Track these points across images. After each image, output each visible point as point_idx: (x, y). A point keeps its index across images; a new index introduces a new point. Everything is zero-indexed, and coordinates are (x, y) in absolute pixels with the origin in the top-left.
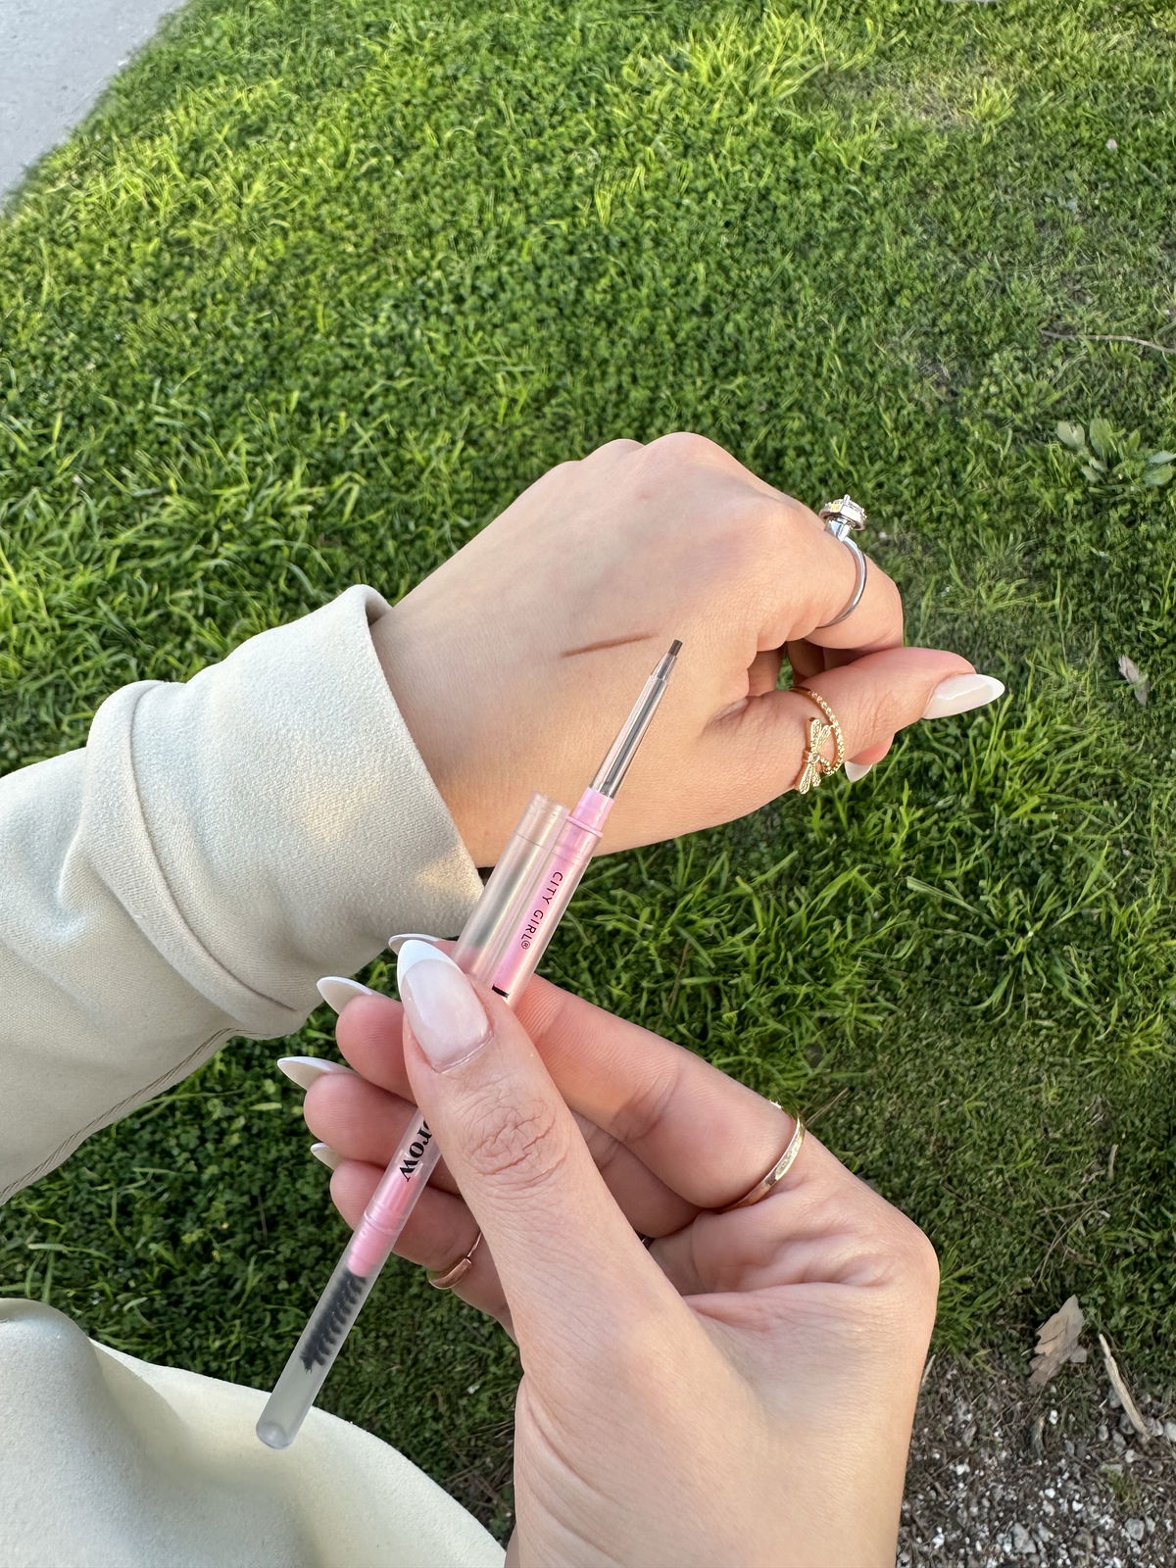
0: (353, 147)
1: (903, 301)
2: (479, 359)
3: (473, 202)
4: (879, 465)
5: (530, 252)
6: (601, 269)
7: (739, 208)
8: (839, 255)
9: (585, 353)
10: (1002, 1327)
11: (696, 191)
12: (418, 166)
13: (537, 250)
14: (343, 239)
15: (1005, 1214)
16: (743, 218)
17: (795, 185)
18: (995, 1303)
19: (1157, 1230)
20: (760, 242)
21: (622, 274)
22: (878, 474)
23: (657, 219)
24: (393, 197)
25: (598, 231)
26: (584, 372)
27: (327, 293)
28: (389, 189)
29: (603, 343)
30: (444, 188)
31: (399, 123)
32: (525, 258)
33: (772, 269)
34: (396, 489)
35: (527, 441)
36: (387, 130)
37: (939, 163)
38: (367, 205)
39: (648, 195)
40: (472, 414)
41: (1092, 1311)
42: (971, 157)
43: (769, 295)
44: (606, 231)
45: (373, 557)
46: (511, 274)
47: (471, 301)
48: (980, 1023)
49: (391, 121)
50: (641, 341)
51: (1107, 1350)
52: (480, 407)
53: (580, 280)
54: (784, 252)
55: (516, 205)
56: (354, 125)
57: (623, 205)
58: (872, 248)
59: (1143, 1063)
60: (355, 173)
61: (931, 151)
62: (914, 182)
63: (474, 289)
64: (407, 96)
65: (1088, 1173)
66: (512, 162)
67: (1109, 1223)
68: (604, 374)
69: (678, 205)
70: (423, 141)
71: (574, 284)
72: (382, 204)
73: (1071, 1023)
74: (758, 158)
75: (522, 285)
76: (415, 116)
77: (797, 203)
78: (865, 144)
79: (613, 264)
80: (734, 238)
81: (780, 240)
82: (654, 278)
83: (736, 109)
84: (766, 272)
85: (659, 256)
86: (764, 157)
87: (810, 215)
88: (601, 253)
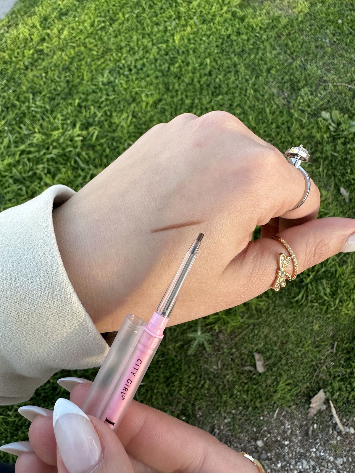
0: (96, 20)
1: (273, 72)
2: (137, 89)
3: (135, 38)
4: (265, 125)
5: (153, 55)
6: (176, 60)
7: (220, 41)
8: (253, 56)
9: (171, 88)
10: (300, 399)
11: (207, 35)
12: (117, 26)
13: (156, 54)
14: (93, 50)
15: (302, 364)
16: (222, 44)
17: (239, 34)
18: (298, 391)
19: (349, 368)
20: (227, 52)
21: (183, 62)
22: (264, 128)
23: (194, 44)
24: (110, 36)
25: (175, 48)
26: (171, 94)
27: (87, 68)
28: (108, 34)
29: (176, 85)
30: (126, 33)
31: (111, 12)
32: (152, 57)
33: (231, 61)
34: (109, 132)
35: (152, 116)
36: (107, 14)
37: (285, 27)
38: (101, 39)
39: (191, 36)
40: (134, 107)
41: (328, 394)
42: (295, 25)
43: (230, 70)
44: (178, 48)
45: (102, 154)
46: (147, 61)
47: (134, 71)
48: (295, 304)
49: (109, 11)
50: (189, 84)
51: (332, 405)
52: (137, 105)
53: (170, 64)
54: (235, 55)
55: (149, 39)
56: (97, 12)
57: (183, 39)
58: (263, 54)
59: (345, 316)
60: (97, 28)
61: (282, 23)
62: (277, 33)
63: (135, 67)
64: (114, 3)
65: (328, 351)
66: (148, 25)
67: (334, 366)
68: (177, 95)
69: (201, 40)
70: (119, 18)
71: (167, 65)
72: (106, 39)
73: (323, 304)
74: (227, 25)
75: (151, 65)
76: (116, 10)
77: (239, 39)
78: (261, 20)
79: (180, 59)
80: (219, 51)
81: (234, 51)
82: (193, 63)
83: (220, 8)
84: (229, 61)
85: (195, 56)
86: (229, 24)
87: (244, 44)
88: (176, 55)
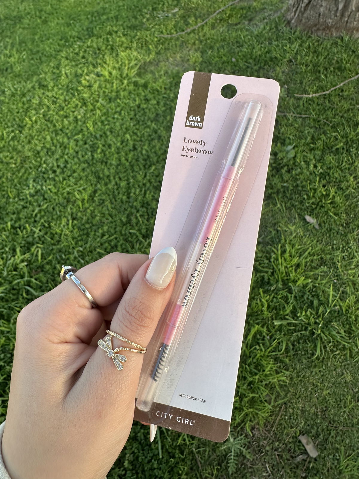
0: (5, 132)
3: (48, 138)
5: (72, 149)
6: (97, 146)
7: (132, 113)
9: (101, 175)
11: (117, 112)
12: (27, 131)
13: (74, 147)
14: (10, 163)
16: (135, 115)
17: (147, 101)
20: (143, 121)
21: (104, 146)
23: (109, 125)
24: (23, 144)
25: (92, 135)
26: (103, 182)
27: (10, 183)
28: (20, 142)
29: (106, 170)
30: (38, 136)
32: (71, 151)
33: (150, 128)
34: (54, 244)
35: (93, 212)
36: (14, 123)
38: (15, 149)
39: (103, 118)
40: (71, 209)
43: (152, 137)
44: (94, 134)
48: (316, 362)
49: (14, 120)
50: (118, 165)
52: (73, 205)
53: (91, 152)
54: (152, 122)
55: (63, 135)
57: (96, 123)
60: (8, 140)
64: (17, 110)
66: (57, 121)
68: (110, 180)
69: (114, 118)
70: (27, 123)
71: (90, 154)
72: (19, 147)
74: (133, 96)
75: (73, 160)
77: (150, 106)
78: (163, 82)
79: (100, 144)
80: (135, 123)
81: (149, 119)
82: (115, 144)
83: (121, 83)
84: (148, 130)
85: (114, 136)
86: (134, 95)
87: (155, 108)
88: (96, 141)
